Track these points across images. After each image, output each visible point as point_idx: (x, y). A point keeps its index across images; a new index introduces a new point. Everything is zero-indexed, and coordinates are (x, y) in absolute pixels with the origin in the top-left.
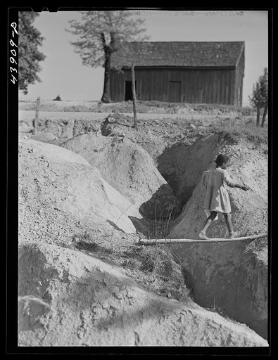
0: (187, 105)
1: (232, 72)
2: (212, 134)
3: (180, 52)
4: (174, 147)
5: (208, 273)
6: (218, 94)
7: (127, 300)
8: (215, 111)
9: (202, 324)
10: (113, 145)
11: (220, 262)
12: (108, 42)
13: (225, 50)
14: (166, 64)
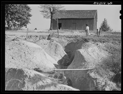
0: (77, 30)
1: (93, 20)
2: (82, 39)
3: (76, 14)
4: (70, 43)
5: (76, 80)
7: (46, 83)
10: (50, 43)
11: (80, 77)
12: (52, 11)
13: (90, 13)
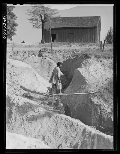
0: (75, 43)
1: (95, 29)
2: (81, 55)
3: (74, 21)
4: (67, 60)
5: (75, 107)
6: (90, 38)
8: (87, 45)
10: (42, 60)
11: (80, 103)
12: (43, 18)
13: (92, 20)
14: (68, 26)
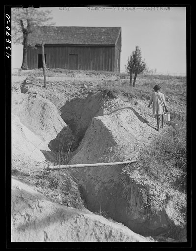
0: (81, 71)
1: (113, 48)
2: (99, 92)
3: (77, 34)
4: (72, 100)
5: (97, 188)
6: (104, 64)
7: (39, 209)
8: (101, 75)
9: (91, 224)
10: (29, 100)
11: (105, 180)
12: (25, 26)
13: (108, 33)
14: (67, 42)
